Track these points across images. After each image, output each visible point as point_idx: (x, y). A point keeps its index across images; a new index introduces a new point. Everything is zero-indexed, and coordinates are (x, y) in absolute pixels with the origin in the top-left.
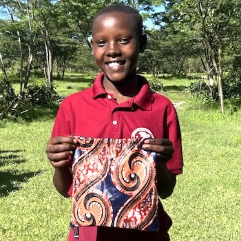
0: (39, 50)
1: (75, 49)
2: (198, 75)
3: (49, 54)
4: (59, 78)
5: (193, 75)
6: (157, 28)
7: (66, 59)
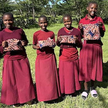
0: (31, 9)
1: (41, 9)
2: (75, 16)
3: (34, 10)
4: (36, 17)
5: (74, 16)
6: (64, 3)
7: (38, 11)
